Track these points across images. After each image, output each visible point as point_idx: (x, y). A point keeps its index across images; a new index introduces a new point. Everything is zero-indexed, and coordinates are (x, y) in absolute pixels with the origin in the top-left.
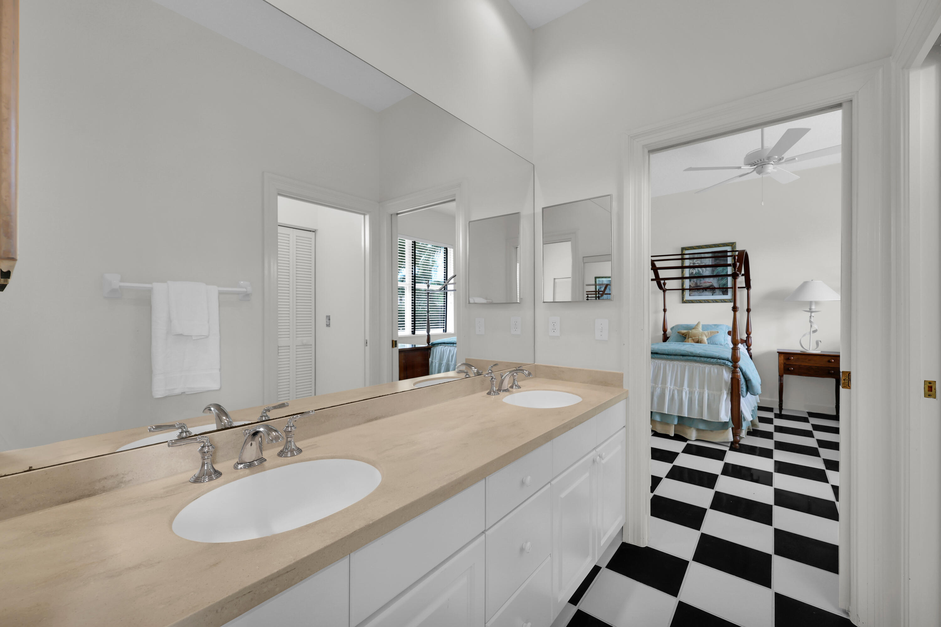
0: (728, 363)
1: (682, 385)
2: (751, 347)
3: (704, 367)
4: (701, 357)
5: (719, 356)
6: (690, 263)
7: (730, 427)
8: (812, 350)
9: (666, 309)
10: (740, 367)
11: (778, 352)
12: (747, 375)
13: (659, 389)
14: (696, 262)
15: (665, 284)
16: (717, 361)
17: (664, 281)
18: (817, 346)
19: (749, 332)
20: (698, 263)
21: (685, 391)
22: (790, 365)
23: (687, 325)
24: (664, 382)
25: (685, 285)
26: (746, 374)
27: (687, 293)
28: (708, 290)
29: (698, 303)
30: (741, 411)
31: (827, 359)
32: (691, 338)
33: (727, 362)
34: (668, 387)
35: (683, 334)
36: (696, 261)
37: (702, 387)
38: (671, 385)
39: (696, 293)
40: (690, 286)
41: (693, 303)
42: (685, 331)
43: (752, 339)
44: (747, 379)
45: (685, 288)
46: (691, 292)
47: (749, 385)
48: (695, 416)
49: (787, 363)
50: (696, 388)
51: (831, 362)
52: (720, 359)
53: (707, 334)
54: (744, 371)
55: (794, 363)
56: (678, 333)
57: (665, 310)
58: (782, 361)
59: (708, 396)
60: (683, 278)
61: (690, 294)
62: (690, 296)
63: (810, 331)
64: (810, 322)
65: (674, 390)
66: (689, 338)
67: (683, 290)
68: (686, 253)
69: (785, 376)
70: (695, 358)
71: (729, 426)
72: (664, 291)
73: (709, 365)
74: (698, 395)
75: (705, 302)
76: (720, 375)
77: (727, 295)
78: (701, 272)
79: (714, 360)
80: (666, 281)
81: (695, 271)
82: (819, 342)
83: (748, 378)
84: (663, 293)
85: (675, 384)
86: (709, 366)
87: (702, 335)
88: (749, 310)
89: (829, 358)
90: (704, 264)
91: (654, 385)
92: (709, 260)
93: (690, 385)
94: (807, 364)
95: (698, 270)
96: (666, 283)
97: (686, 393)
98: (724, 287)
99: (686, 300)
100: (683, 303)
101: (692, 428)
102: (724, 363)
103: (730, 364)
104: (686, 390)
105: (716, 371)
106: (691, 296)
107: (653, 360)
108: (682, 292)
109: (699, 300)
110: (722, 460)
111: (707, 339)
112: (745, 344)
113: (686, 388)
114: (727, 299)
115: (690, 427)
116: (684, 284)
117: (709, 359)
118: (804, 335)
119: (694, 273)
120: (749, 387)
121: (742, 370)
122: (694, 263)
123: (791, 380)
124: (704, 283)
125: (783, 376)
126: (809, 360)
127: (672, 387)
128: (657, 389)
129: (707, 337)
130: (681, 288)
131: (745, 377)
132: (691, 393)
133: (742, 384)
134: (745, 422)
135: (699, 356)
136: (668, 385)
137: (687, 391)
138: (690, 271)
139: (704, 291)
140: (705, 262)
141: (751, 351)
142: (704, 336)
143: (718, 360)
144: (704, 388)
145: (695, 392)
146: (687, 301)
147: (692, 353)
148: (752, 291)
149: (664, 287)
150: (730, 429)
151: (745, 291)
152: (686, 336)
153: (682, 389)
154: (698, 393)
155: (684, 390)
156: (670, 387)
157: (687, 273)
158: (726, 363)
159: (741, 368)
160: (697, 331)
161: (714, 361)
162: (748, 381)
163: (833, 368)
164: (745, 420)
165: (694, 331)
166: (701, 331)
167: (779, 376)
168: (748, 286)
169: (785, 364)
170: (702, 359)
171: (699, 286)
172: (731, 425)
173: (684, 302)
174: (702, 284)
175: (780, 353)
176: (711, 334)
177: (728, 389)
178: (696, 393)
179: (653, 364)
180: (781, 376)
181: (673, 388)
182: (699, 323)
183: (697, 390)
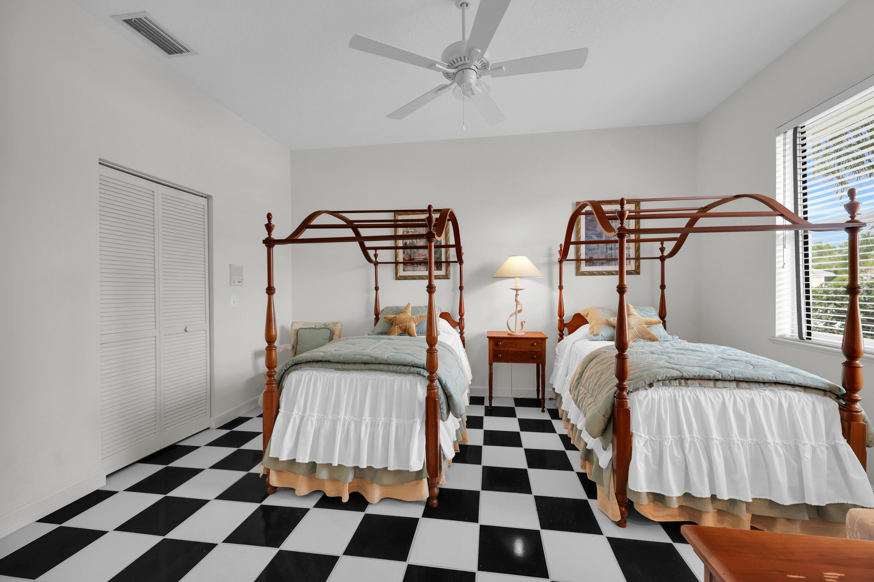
0: (424, 372)
1: (361, 414)
2: (464, 331)
3: (393, 380)
4: (390, 364)
5: (412, 362)
6: (404, 231)
7: (424, 478)
8: (519, 333)
9: (378, 287)
10: (439, 377)
11: (488, 337)
12: (447, 390)
13: (329, 422)
14: (410, 231)
15: (376, 256)
16: (409, 369)
17: (376, 251)
18: (521, 328)
19: (462, 313)
20: (411, 232)
21: (365, 423)
22: (499, 351)
23: (397, 308)
24: (336, 410)
25: (398, 258)
26: (446, 387)
27: (401, 267)
28: (423, 264)
29: (412, 279)
30: (440, 446)
31: (530, 343)
32: (398, 325)
33: (422, 371)
34: (341, 419)
35: (390, 320)
36: (410, 229)
37: (388, 414)
38: (345, 415)
39: (410, 267)
40: (404, 259)
41: (407, 279)
42: (392, 316)
43: (465, 320)
44: (448, 395)
45: (398, 261)
46: (405, 266)
47: (450, 404)
48: (378, 465)
49: (496, 349)
50: (380, 417)
51: (534, 346)
52: (413, 366)
53: (416, 320)
54: (444, 382)
55: (503, 349)
56: (385, 318)
57: (377, 289)
58: (492, 347)
59: (397, 428)
60: (396, 248)
61: (404, 269)
62: (404, 271)
63: (515, 311)
64: (516, 301)
65: (349, 424)
66: (395, 325)
67: (397, 263)
68: (399, 219)
69: (494, 364)
70: (381, 367)
71: (423, 476)
72: (376, 264)
73: (400, 377)
74: (382, 428)
75: (420, 279)
76: (414, 391)
77: (441, 270)
78: (415, 243)
79: (406, 369)
80: (378, 251)
81: (408, 242)
82: (524, 323)
83: (450, 393)
84: (374, 266)
85: (352, 413)
86: (398, 378)
87: (410, 322)
88: (461, 288)
89: (533, 341)
90: (418, 233)
91: (322, 415)
92: (423, 229)
93: (374, 413)
94: (513, 349)
95: (413, 241)
96: (378, 254)
97: (366, 426)
98: (438, 261)
99: (399, 276)
100: (396, 280)
101: (375, 484)
102: (418, 373)
103: (426, 374)
104: (367, 421)
105: (408, 385)
106: (406, 271)
107: (322, 373)
108: (396, 266)
109: (413, 276)
110: (405, 560)
111: (416, 326)
112: (458, 326)
113: (367, 418)
114: (441, 275)
115: (372, 482)
116: (397, 256)
117: (400, 367)
118: (511, 316)
119: (408, 243)
120: (451, 406)
121: (442, 381)
122: (408, 232)
123: (501, 367)
124: (418, 256)
125: (492, 364)
126: (516, 345)
127: (347, 418)
128: (325, 422)
129: (415, 323)
130: (394, 261)
131: (446, 392)
132: (374, 425)
133: (442, 403)
134: (446, 461)
135: (386, 363)
136: (342, 415)
137: (368, 423)
138: (404, 242)
139: (418, 264)
140: (419, 231)
141: (464, 335)
142: (413, 322)
143: (412, 368)
144: (391, 416)
145: (378, 423)
146: (401, 278)
147: (376, 359)
148: (464, 266)
149: (376, 259)
150: (425, 481)
151: (458, 265)
152: (393, 322)
153: (362, 419)
154: (384, 424)
155: (364, 421)
156: (344, 418)
157: (400, 243)
158: (420, 372)
159: (441, 379)
160: (404, 316)
161: (406, 371)
162: (448, 397)
163: (536, 353)
164: (445, 458)
165: (402, 316)
166: (410, 315)
167: (489, 364)
168: (460, 261)
169: (494, 350)
170: (391, 367)
171: (413, 260)
172: (425, 473)
173: (398, 278)
174: (416, 257)
175: (490, 338)
176: (420, 319)
177: (422, 417)
178: (380, 424)
179: (322, 379)
180: (491, 365)
181: (348, 420)
182: (409, 304)
183: (381, 420)
